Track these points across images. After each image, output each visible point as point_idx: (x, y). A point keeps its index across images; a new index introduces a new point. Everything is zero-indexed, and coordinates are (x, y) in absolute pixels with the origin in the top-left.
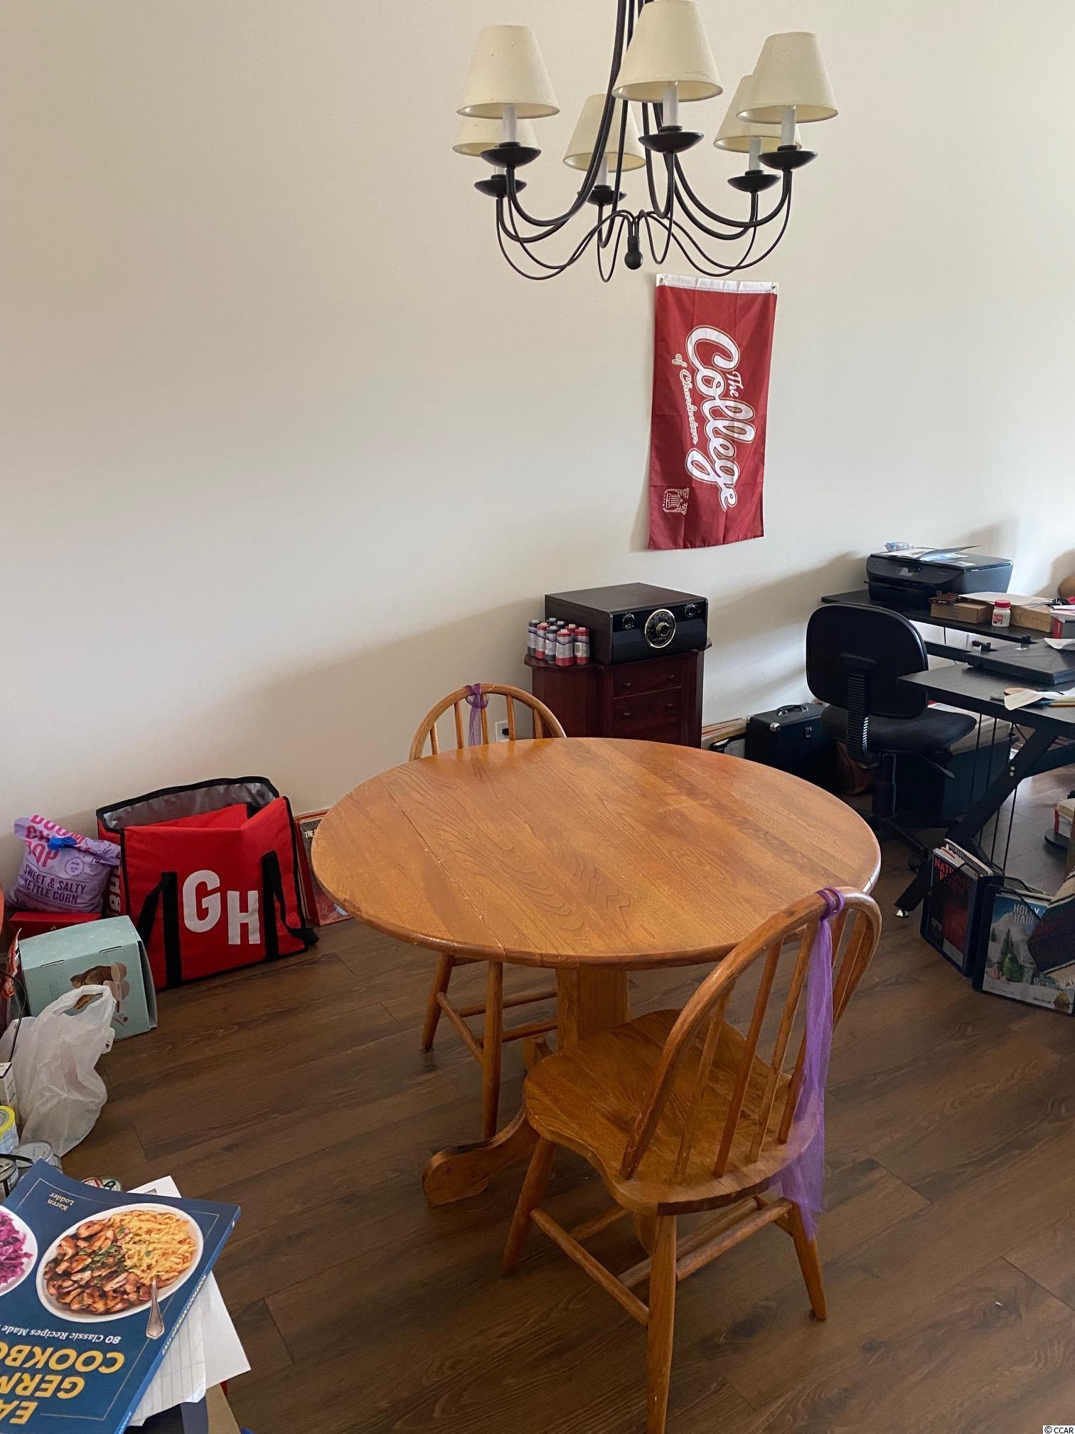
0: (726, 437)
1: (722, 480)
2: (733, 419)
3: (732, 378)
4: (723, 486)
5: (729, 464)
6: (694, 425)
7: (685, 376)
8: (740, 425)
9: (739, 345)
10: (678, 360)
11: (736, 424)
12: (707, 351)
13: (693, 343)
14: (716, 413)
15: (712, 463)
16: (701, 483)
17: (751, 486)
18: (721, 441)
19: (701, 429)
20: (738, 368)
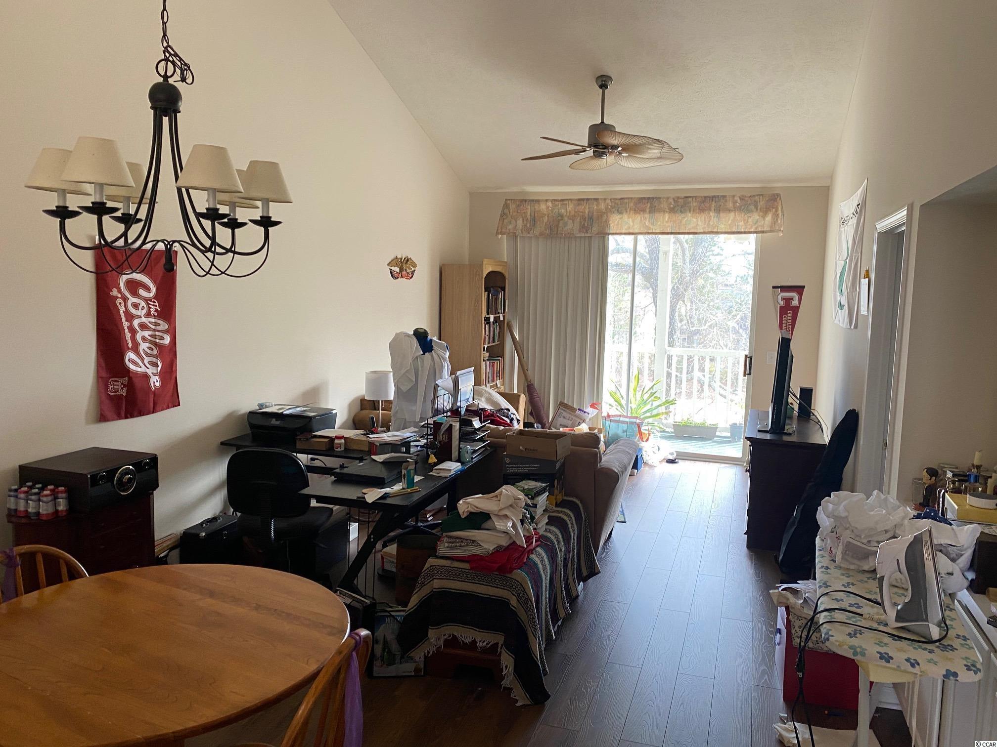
0: (151, 342)
1: (150, 371)
2: (154, 330)
3: (152, 303)
4: (151, 375)
5: (154, 360)
6: (128, 335)
7: (120, 303)
8: (160, 334)
9: (155, 282)
10: (115, 292)
11: (157, 333)
13: (124, 280)
14: (143, 326)
15: (142, 359)
16: (136, 373)
17: (169, 373)
18: (148, 345)
19: (133, 338)
20: (156, 297)
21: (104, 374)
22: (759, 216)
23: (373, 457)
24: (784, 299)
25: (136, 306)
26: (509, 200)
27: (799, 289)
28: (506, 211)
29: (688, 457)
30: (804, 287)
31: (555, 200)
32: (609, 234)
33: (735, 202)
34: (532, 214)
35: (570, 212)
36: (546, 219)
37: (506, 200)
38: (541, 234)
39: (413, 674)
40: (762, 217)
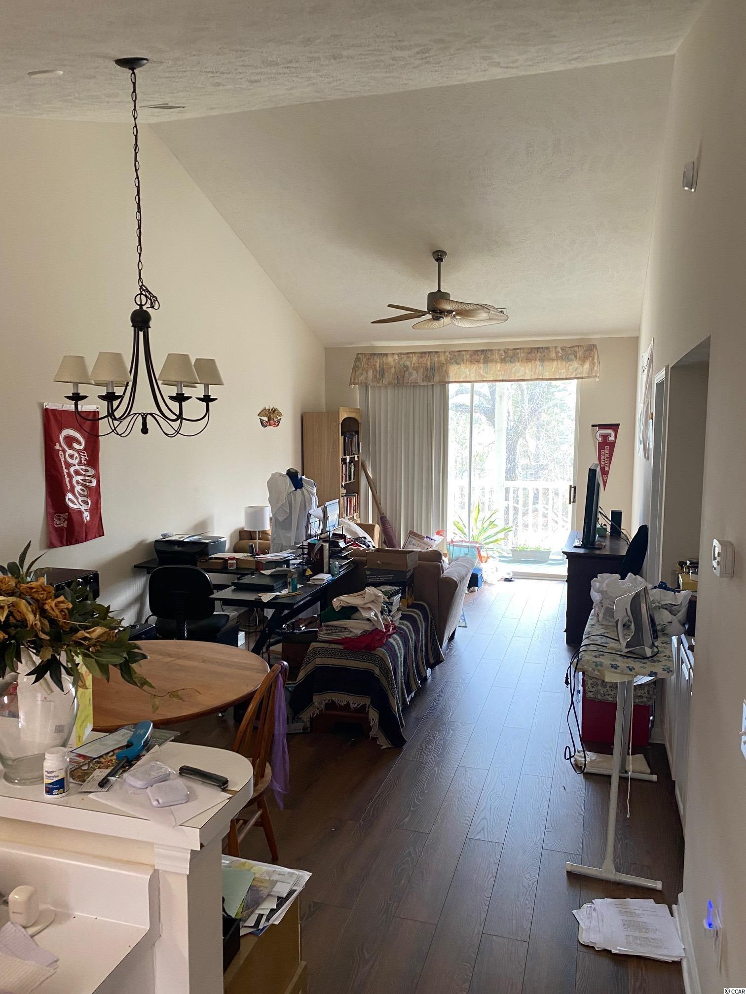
0: (83, 485)
1: (83, 508)
2: (85, 475)
3: (83, 454)
4: (84, 511)
5: (86, 499)
6: (67, 480)
7: (61, 454)
8: (89, 478)
9: (84, 438)
10: (57, 447)
11: (87, 478)
12: (70, 440)
13: (63, 436)
14: (77, 473)
15: (77, 499)
16: (73, 510)
17: (96, 509)
18: (80, 487)
19: (71, 481)
20: (85, 449)
21: (52, 511)
22: (578, 364)
23: (262, 571)
24: (601, 435)
25: (71, 456)
26: (360, 354)
27: (615, 427)
28: (358, 364)
29: (522, 576)
30: (618, 425)
31: (401, 354)
32: (449, 382)
33: (557, 353)
34: (381, 367)
35: (414, 364)
36: (393, 370)
37: (358, 354)
38: (389, 383)
39: (302, 731)
40: (581, 365)
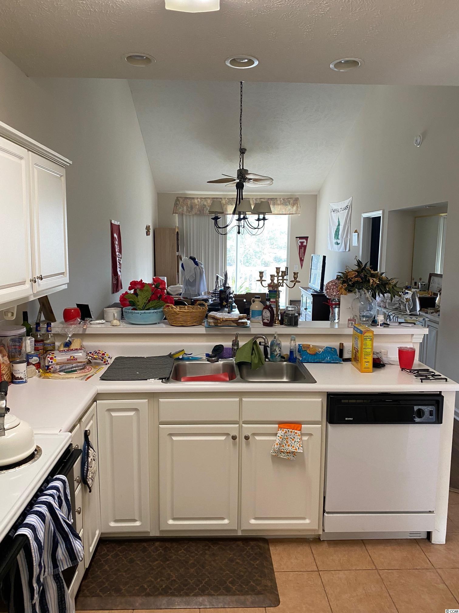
24: (300, 242)
26: (179, 197)
27: (306, 238)
28: (178, 202)
31: (202, 198)
33: (281, 201)
34: (191, 204)
36: (197, 207)
38: (196, 214)
40: (292, 207)
